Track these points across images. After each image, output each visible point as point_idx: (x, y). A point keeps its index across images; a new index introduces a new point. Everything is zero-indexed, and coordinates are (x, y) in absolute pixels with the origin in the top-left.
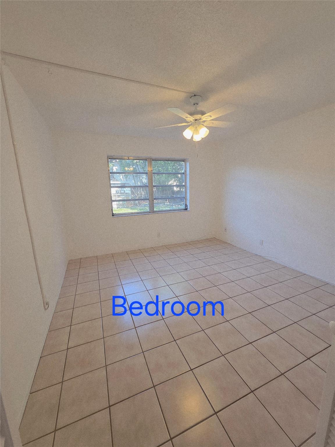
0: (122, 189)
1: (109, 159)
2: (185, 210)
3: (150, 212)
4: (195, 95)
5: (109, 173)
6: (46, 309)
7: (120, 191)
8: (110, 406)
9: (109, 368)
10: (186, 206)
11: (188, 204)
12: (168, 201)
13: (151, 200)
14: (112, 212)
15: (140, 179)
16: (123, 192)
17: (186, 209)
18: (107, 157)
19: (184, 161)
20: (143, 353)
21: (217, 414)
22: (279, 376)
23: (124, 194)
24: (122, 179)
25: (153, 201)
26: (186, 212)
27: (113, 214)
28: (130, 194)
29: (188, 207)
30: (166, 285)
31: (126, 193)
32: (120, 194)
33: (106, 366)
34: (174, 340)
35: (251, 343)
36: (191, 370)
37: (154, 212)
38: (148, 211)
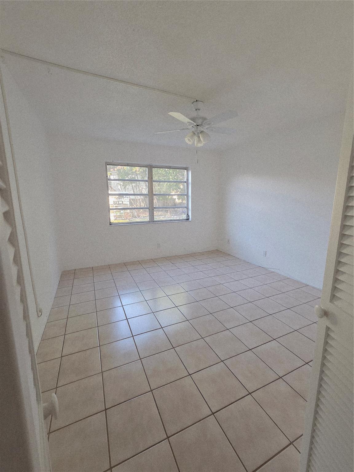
0: (120, 200)
1: (108, 165)
2: (186, 220)
3: (150, 222)
4: (197, 101)
5: (107, 180)
6: (39, 316)
7: (118, 202)
8: (106, 409)
9: (105, 374)
10: (187, 216)
11: (190, 214)
12: (169, 214)
13: (151, 209)
14: (110, 221)
15: (139, 189)
16: (121, 202)
17: (188, 219)
18: (106, 164)
19: (186, 169)
20: (141, 360)
21: (214, 414)
22: (277, 379)
23: (122, 205)
24: (120, 189)
25: (153, 210)
26: (187, 222)
27: (110, 223)
28: (129, 205)
29: (190, 217)
30: (166, 295)
31: (124, 204)
32: (117, 204)
33: (102, 372)
34: (173, 347)
35: (251, 350)
36: (190, 375)
37: (154, 222)
38: (148, 220)
